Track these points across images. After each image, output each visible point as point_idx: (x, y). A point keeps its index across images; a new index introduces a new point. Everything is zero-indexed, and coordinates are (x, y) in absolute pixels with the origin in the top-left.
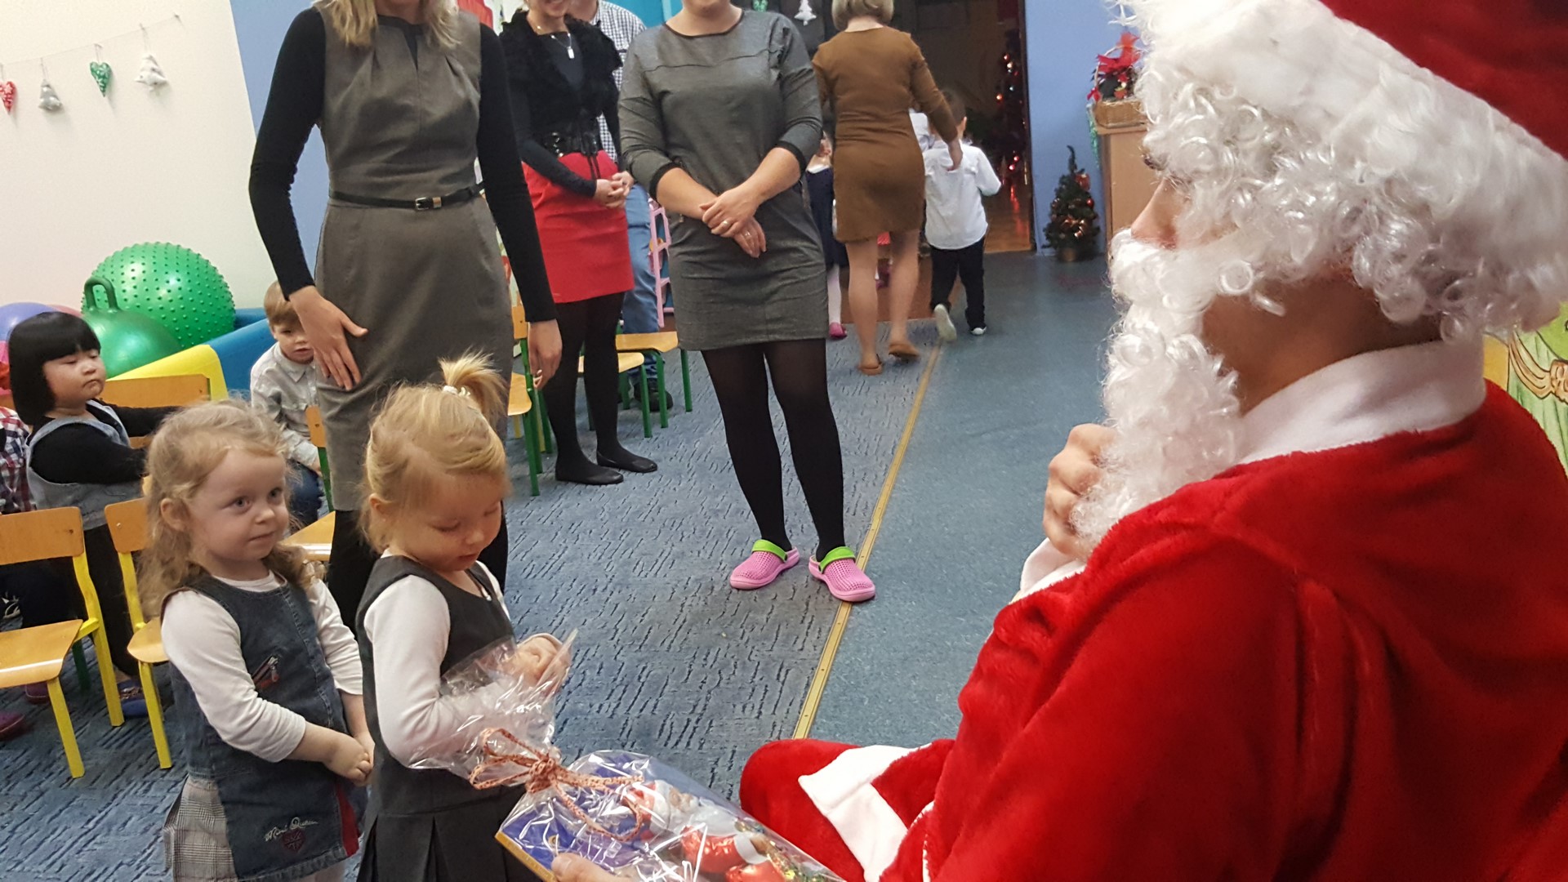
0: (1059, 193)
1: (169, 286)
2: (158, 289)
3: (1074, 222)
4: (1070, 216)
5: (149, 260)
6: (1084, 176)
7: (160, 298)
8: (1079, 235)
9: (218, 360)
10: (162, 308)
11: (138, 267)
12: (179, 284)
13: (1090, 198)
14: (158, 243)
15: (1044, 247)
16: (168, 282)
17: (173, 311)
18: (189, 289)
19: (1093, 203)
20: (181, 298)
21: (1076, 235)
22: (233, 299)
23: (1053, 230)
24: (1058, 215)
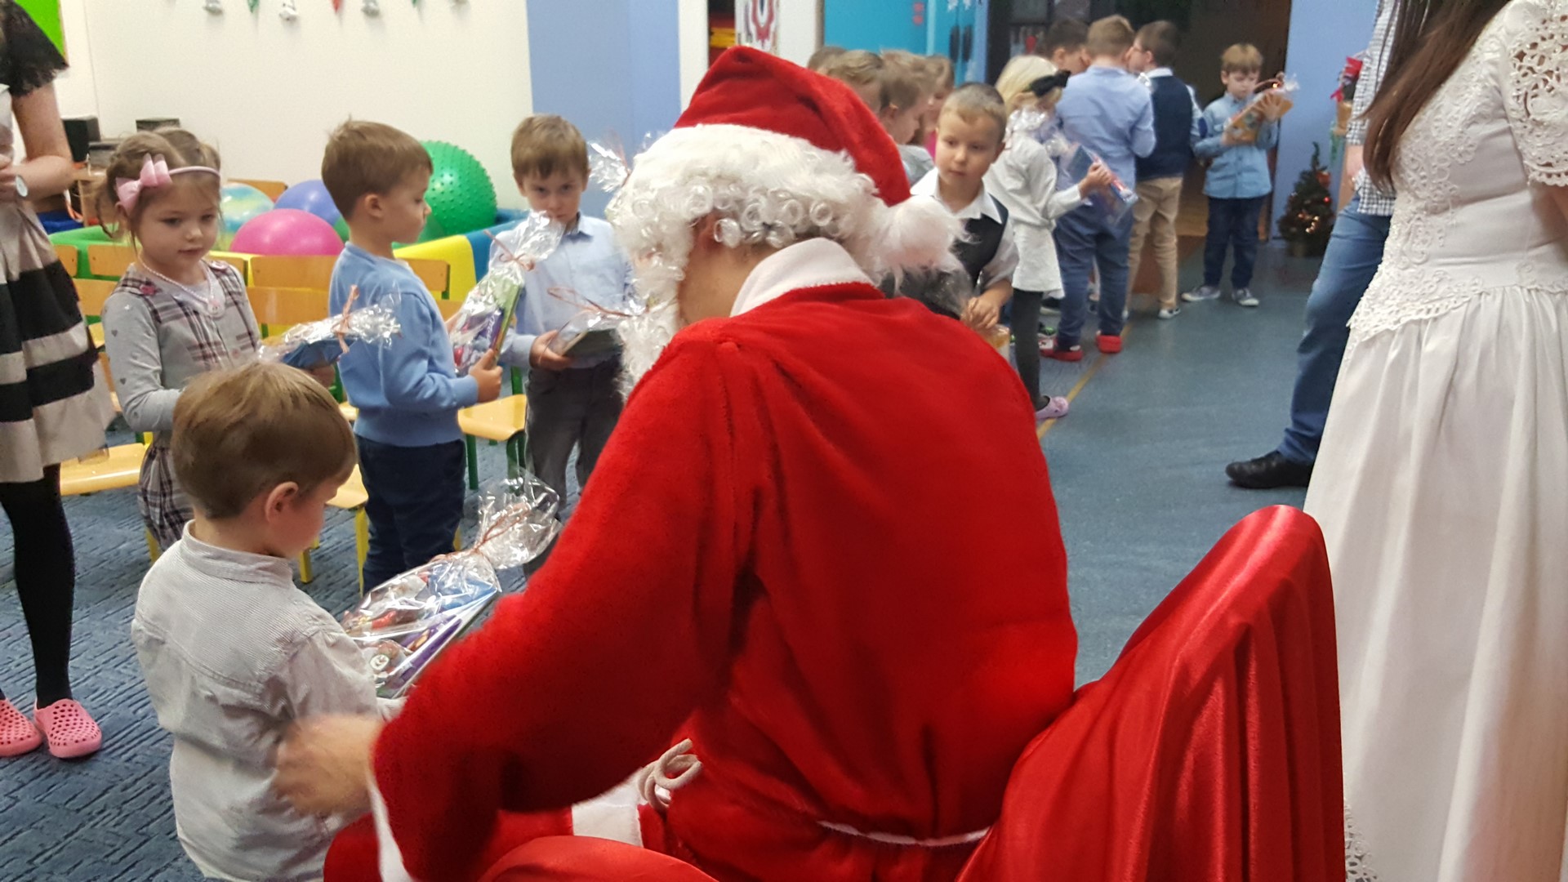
0: (1298, 187)
3: (1308, 217)
4: (1304, 211)
6: (1325, 173)
7: (434, 190)
8: (1311, 231)
9: (471, 251)
13: (1328, 195)
15: (1275, 238)
16: (442, 176)
18: (458, 184)
19: (1330, 202)
20: (451, 192)
21: (1307, 230)
22: (497, 198)
23: (1287, 222)
24: (1293, 209)
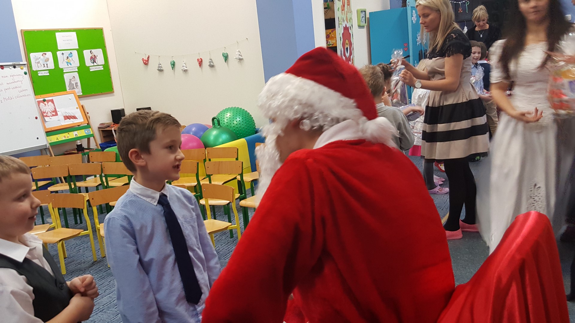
1: (236, 120)
2: (233, 121)
5: (232, 112)
9: (247, 143)
10: (234, 126)
11: (229, 114)
12: (239, 119)
14: (235, 107)
17: (237, 127)
18: (242, 121)
20: (240, 124)
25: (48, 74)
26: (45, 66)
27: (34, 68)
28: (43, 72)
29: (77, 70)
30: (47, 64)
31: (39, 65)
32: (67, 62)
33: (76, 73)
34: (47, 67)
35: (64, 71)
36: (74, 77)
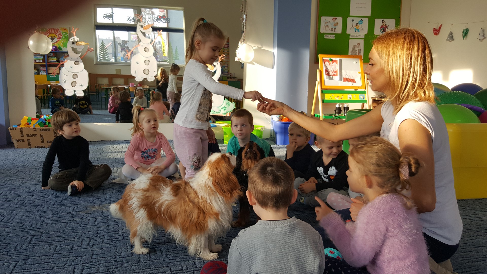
25: (334, 38)
26: (332, 30)
27: (322, 30)
28: (330, 35)
29: (364, 37)
30: (335, 29)
31: (327, 28)
32: (355, 29)
33: (362, 40)
34: (335, 31)
35: (350, 37)
36: (358, 45)
